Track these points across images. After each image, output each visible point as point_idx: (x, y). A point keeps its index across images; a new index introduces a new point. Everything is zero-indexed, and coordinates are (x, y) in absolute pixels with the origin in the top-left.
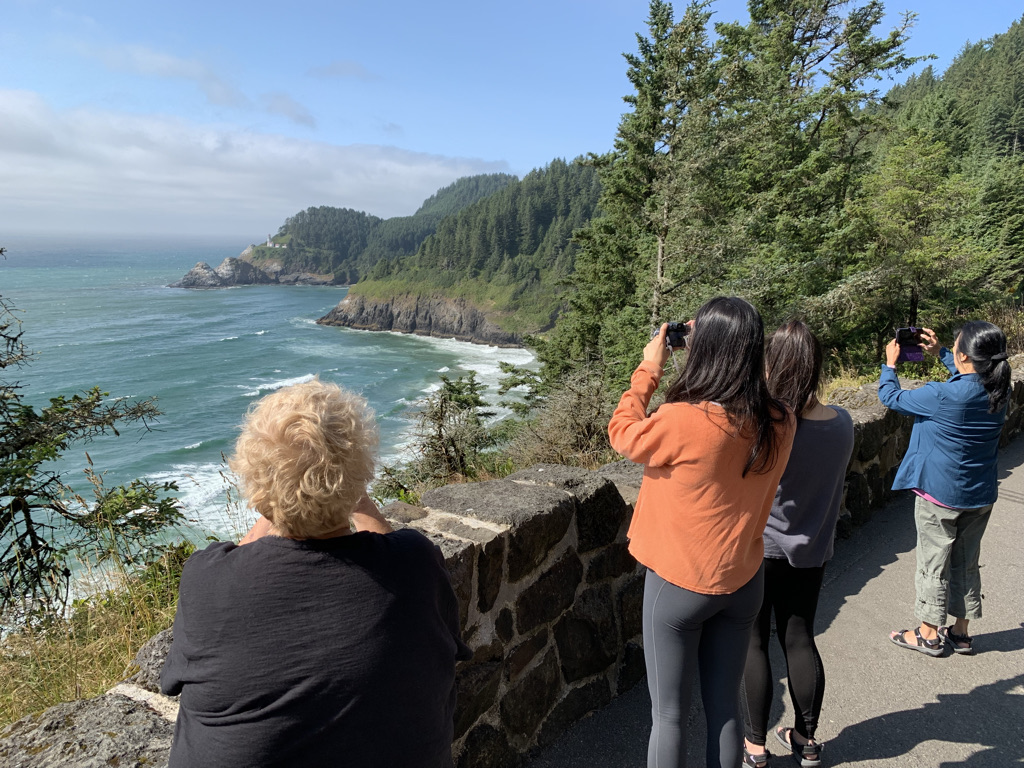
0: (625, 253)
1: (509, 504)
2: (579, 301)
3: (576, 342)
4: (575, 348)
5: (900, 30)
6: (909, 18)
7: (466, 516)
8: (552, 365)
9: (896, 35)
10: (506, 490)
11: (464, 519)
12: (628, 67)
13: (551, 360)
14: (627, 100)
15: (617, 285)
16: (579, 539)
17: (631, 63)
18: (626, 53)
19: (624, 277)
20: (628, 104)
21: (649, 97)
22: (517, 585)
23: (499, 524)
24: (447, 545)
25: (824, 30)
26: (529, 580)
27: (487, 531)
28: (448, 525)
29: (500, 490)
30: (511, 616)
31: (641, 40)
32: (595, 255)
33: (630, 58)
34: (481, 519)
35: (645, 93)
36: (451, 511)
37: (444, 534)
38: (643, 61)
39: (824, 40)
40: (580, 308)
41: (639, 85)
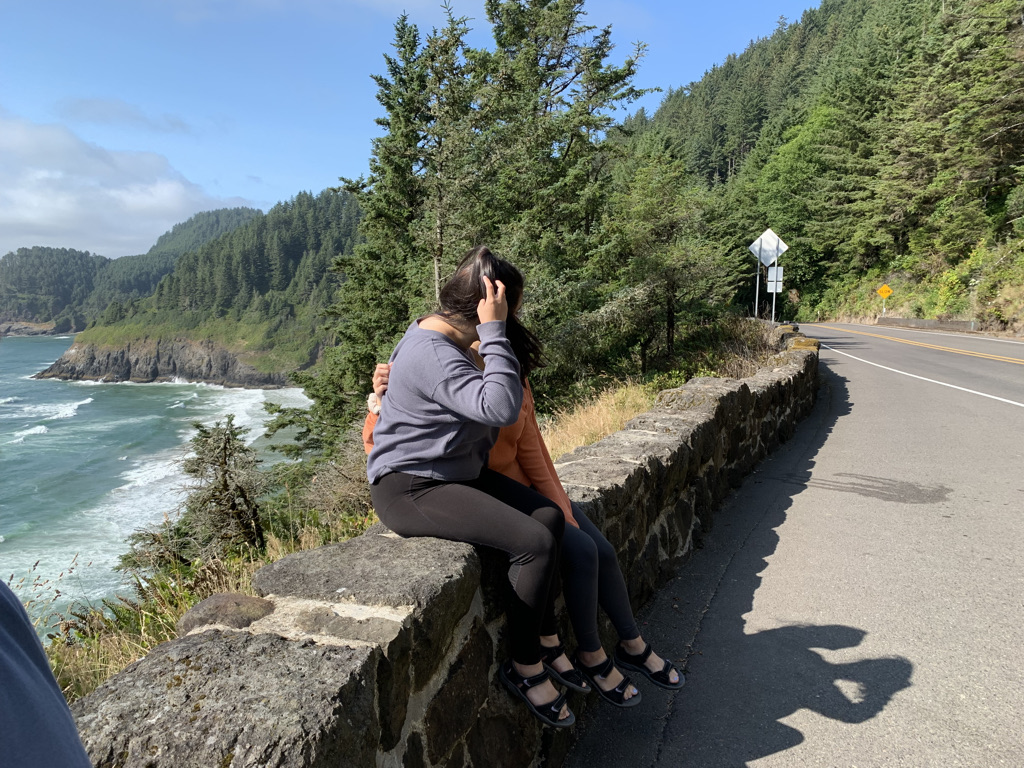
0: (395, 279)
1: (399, 570)
2: (349, 331)
3: (349, 373)
4: (348, 381)
5: (634, 59)
6: (641, 48)
7: (339, 600)
8: (324, 400)
9: (631, 63)
10: (382, 551)
11: (337, 606)
12: (377, 89)
13: (323, 395)
14: (380, 122)
15: (388, 312)
16: (485, 604)
17: (380, 85)
18: (375, 75)
19: (394, 304)
20: (381, 127)
21: (402, 119)
22: (424, 692)
23: (395, 607)
24: (329, 659)
25: (566, 58)
26: (438, 680)
27: (382, 622)
28: (317, 621)
29: (373, 551)
30: (420, 741)
31: (390, 62)
32: (362, 282)
33: (379, 80)
34: (364, 603)
35: (397, 115)
36: (311, 597)
37: (315, 638)
38: (393, 83)
39: (565, 68)
40: (349, 338)
41: (390, 108)
